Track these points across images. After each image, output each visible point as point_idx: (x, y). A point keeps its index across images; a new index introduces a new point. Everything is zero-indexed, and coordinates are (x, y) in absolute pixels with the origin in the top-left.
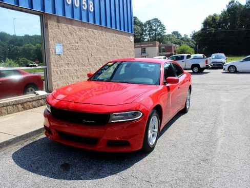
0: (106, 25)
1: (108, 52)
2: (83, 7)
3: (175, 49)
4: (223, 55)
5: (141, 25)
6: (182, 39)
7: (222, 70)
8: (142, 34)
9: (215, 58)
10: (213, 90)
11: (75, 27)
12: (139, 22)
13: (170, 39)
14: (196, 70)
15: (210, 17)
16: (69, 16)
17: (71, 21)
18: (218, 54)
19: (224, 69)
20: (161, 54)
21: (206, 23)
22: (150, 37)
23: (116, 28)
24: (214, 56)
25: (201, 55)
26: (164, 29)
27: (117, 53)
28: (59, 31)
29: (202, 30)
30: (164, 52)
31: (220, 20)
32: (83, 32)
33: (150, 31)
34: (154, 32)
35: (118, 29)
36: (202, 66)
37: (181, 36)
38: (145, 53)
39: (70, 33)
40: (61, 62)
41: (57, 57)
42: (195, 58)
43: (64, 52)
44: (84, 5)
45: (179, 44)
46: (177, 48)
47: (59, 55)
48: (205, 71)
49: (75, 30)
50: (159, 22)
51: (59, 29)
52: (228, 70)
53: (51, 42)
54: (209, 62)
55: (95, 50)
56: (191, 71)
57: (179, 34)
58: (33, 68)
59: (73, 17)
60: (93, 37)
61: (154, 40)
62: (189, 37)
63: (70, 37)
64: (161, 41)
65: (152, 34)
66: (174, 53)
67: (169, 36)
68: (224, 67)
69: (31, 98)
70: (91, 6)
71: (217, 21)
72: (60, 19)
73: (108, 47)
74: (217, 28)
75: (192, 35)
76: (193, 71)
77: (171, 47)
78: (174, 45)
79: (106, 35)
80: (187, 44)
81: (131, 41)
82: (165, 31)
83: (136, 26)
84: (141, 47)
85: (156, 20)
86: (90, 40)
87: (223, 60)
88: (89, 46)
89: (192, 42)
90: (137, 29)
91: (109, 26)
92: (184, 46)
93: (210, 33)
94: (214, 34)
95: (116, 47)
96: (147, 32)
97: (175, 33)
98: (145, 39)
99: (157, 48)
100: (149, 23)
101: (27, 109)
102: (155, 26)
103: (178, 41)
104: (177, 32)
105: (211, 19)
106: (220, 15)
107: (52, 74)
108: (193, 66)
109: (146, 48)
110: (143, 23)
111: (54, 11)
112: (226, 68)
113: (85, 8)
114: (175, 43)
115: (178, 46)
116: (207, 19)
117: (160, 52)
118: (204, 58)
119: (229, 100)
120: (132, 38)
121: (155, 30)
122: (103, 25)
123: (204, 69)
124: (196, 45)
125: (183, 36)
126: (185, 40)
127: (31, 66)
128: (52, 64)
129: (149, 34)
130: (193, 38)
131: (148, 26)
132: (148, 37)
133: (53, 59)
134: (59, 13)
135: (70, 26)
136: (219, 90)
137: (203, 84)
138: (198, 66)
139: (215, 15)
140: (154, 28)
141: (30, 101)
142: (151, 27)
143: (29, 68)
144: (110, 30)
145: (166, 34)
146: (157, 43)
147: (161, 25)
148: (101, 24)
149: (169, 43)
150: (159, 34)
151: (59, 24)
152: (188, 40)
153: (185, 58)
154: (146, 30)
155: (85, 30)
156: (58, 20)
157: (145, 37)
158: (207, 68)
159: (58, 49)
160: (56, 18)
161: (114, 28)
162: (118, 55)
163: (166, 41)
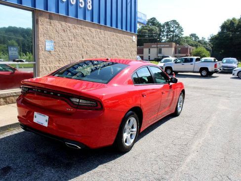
0: (106, 23)
1: (107, 51)
2: (80, 4)
3: (191, 51)
4: (235, 59)
5: (159, 25)
6: (199, 42)
7: (232, 75)
8: (160, 35)
9: (226, 62)
10: (214, 95)
11: (70, 25)
12: (158, 23)
13: (187, 41)
14: (204, 73)
15: (228, 21)
16: (62, 13)
17: (65, 19)
18: (230, 58)
19: (234, 74)
20: (177, 55)
21: (224, 27)
22: (167, 38)
23: (117, 27)
24: (225, 60)
25: (212, 59)
26: (182, 30)
27: (117, 52)
28: (51, 27)
29: (219, 33)
30: (180, 53)
31: (238, 24)
32: (78, 30)
33: (167, 32)
34: (171, 33)
35: (119, 28)
36: (210, 70)
37: (198, 38)
38: (161, 53)
39: (64, 30)
40: (52, 58)
41: (46, 53)
42: (206, 61)
43: (55, 49)
44: (81, 3)
45: (196, 46)
46: (193, 50)
47: (50, 51)
48: (214, 75)
49: (70, 27)
50: (177, 23)
51: (50, 25)
52: (238, 75)
53: (41, 38)
54: (218, 66)
55: (91, 49)
56: (199, 74)
57: (197, 37)
58: (20, 63)
59: (68, 13)
60: (89, 35)
61: (171, 41)
62: (207, 40)
63: (63, 34)
64: (178, 42)
65: (170, 35)
66: (189, 55)
67: (186, 38)
68: (233, 72)
69: (15, 93)
70: (89, 4)
71: (235, 25)
72: (53, 16)
73: (106, 46)
74: (235, 32)
75: (210, 38)
76: (201, 74)
77: (187, 49)
78: (190, 47)
79: (105, 34)
80: (204, 47)
81: (133, 41)
82: (182, 33)
83: (154, 26)
84: (157, 47)
85: (174, 22)
86: (86, 38)
87: (234, 65)
88: (85, 44)
89: (209, 45)
90: (155, 30)
91: (108, 25)
92: (201, 49)
93: (227, 36)
94: (231, 39)
95: (115, 46)
96: (165, 33)
97: (193, 35)
98: (162, 40)
99: (173, 49)
100: (167, 24)
101: (9, 104)
102: (173, 27)
103: (196, 43)
104: (195, 35)
105: (229, 23)
106: (240, 20)
107: (41, 70)
108: (202, 69)
109: (162, 49)
110: (162, 24)
111: (46, 7)
112: (236, 73)
113: (82, 6)
114: (192, 45)
115: (194, 48)
116: (225, 23)
117: (175, 53)
118: (215, 61)
119: (226, 108)
120: (135, 38)
121: (173, 32)
122: (102, 23)
123: (212, 73)
124: (212, 48)
125: (200, 39)
126: (202, 42)
127: (18, 61)
128: (41, 60)
129: (167, 35)
130: (210, 42)
131: (166, 27)
132: (165, 38)
133: (42, 54)
134: (52, 10)
135: (63, 23)
136: (220, 96)
137: (206, 89)
138: (206, 69)
139: (234, 19)
140: (172, 29)
141: (14, 96)
142: (169, 28)
143: (16, 63)
144: (109, 29)
145: (183, 36)
146: (174, 44)
147: (178, 27)
148: (99, 22)
149: (186, 45)
150: (176, 36)
151: (51, 21)
152: (205, 43)
153: (194, 60)
154: (164, 31)
155: (81, 28)
156: (51, 17)
157: (163, 38)
158: (216, 72)
159: (49, 46)
160: (48, 15)
161: (114, 27)
162: (118, 54)
163: (183, 43)
